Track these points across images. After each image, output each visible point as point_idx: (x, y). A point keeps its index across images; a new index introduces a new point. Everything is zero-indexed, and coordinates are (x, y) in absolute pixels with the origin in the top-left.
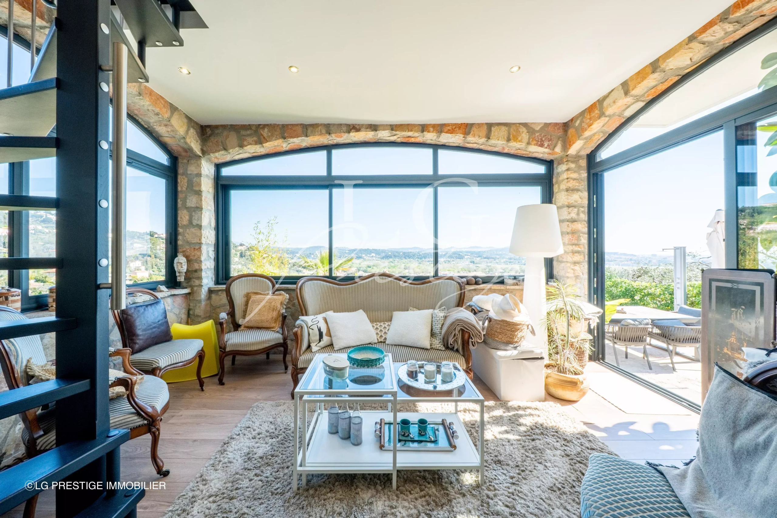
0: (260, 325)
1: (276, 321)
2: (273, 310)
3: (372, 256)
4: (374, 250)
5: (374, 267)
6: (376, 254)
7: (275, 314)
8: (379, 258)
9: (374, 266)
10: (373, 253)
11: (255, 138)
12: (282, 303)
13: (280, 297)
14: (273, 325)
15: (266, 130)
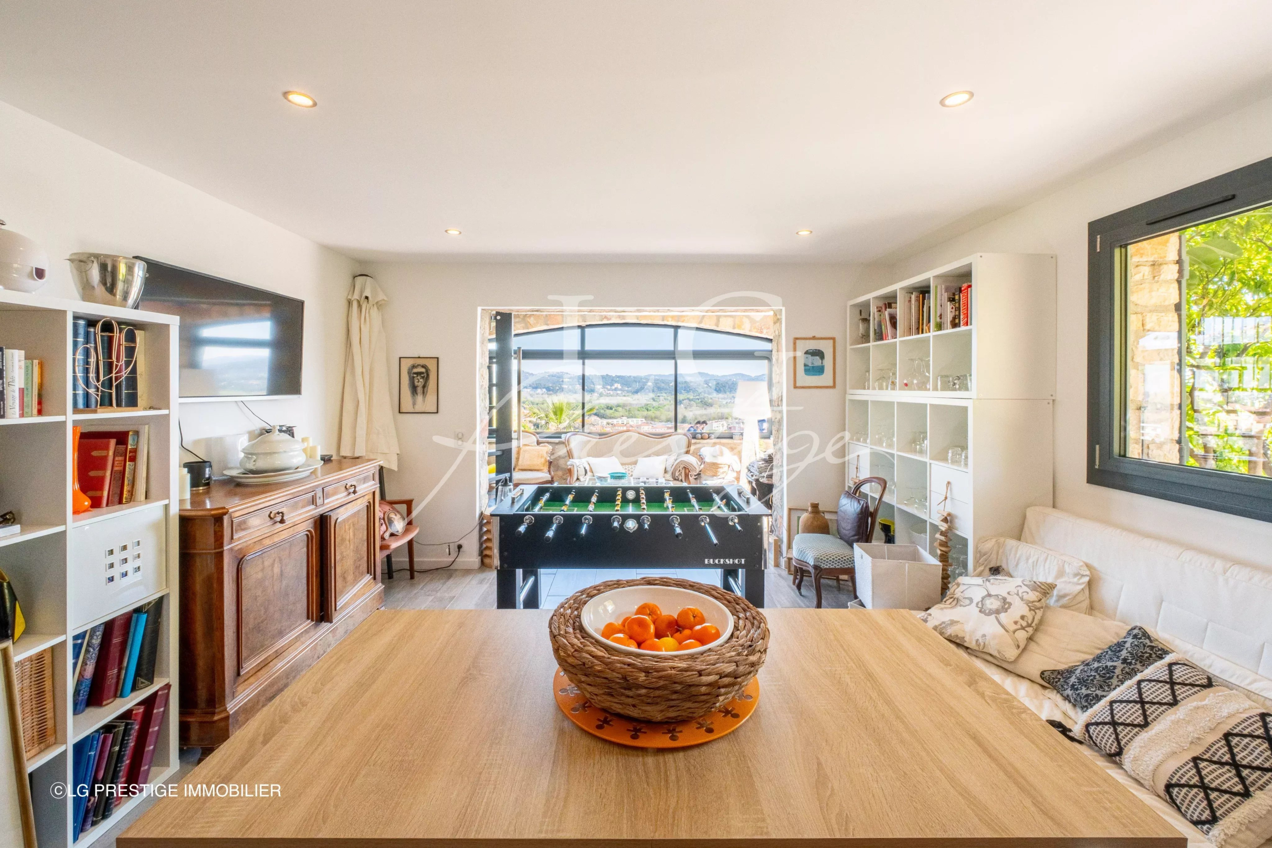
0: (532, 468)
1: (544, 465)
2: (542, 457)
3: (616, 389)
4: (619, 377)
5: (620, 409)
6: (622, 384)
7: (543, 460)
8: (628, 391)
9: (618, 406)
10: (616, 382)
11: (523, 325)
12: (547, 452)
13: (546, 448)
14: (542, 468)
15: (532, 318)
